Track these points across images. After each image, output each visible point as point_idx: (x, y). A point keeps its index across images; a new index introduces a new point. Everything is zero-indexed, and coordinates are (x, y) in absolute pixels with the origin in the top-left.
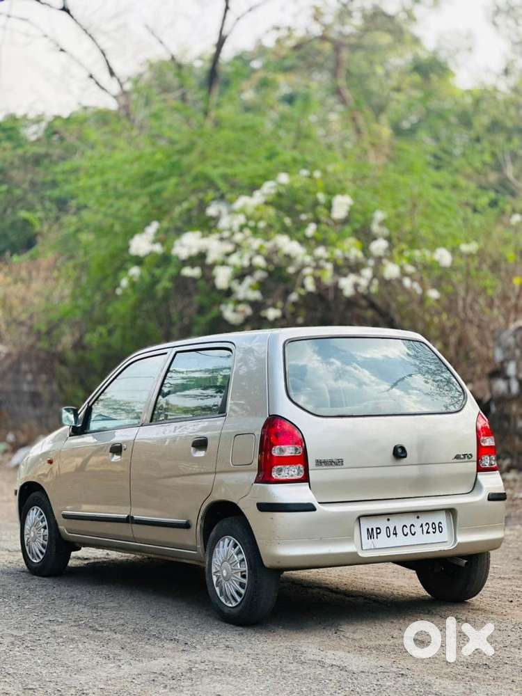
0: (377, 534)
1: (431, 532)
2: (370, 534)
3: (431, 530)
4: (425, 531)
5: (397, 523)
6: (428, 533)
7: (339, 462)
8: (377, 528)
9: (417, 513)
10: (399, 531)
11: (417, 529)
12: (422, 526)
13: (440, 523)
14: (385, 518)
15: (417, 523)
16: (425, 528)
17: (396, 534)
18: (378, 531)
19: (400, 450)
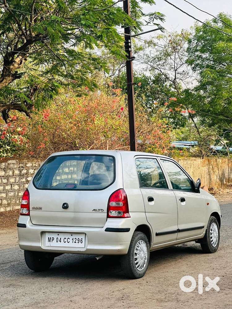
0: (52, 240)
1: (77, 243)
2: (49, 240)
3: (77, 241)
4: (74, 242)
5: (62, 236)
6: (75, 242)
7: (41, 208)
8: (52, 238)
9: (72, 233)
10: (62, 240)
11: (71, 240)
12: (73, 239)
13: (82, 239)
14: (57, 234)
15: (71, 238)
16: (74, 240)
17: (61, 241)
18: (53, 239)
19: (65, 205)
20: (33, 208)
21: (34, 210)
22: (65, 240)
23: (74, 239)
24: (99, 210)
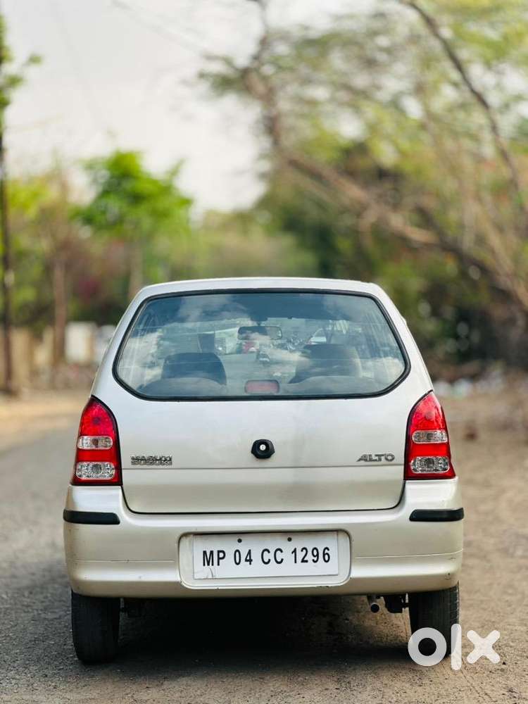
0: (219, 559)
1: (310, 562)
2: (208, 559)
3: (310, 557)
4: (299, 560)
5: (256, 546)
6: (303, 561)
7: (166, 461)
8: (219, 552)
9: (289, 534)
10: (256, 556)
11: (287, 555)
12: (295, 551)
13: (327, 548)
14: (237, 538)
15: (288, 547)
16: (300, 555)
17: (250, 561)
18: (221, 555)
19: (263, 447)
20: (136, 460)
21: (138, 466)
22: (267, 556)
23: (298, 551)
24: (379, 456)
